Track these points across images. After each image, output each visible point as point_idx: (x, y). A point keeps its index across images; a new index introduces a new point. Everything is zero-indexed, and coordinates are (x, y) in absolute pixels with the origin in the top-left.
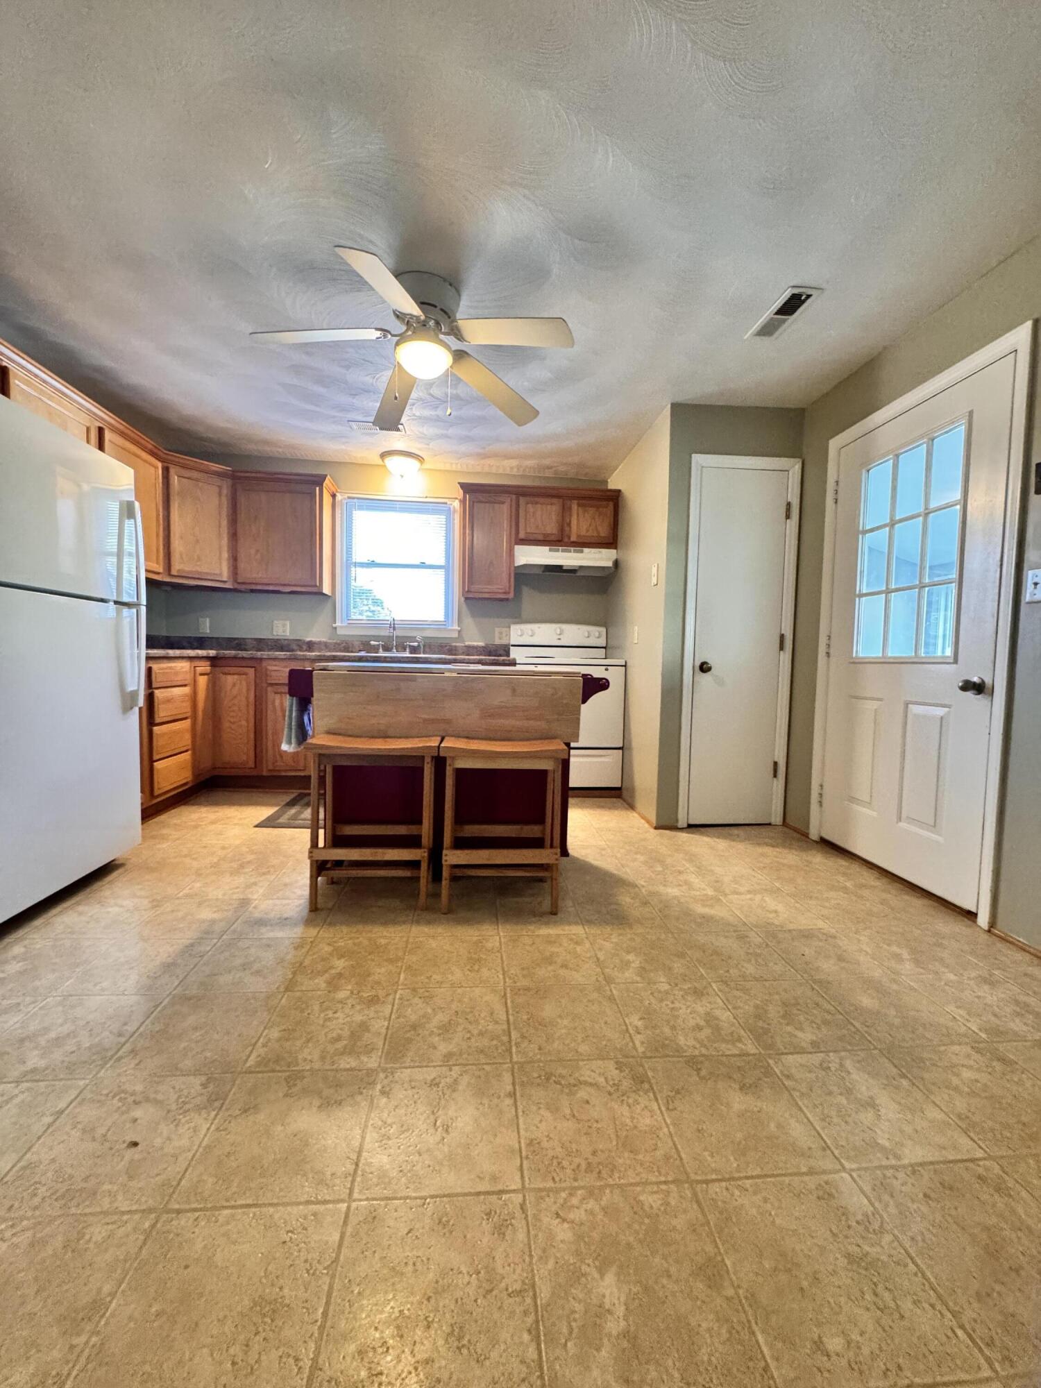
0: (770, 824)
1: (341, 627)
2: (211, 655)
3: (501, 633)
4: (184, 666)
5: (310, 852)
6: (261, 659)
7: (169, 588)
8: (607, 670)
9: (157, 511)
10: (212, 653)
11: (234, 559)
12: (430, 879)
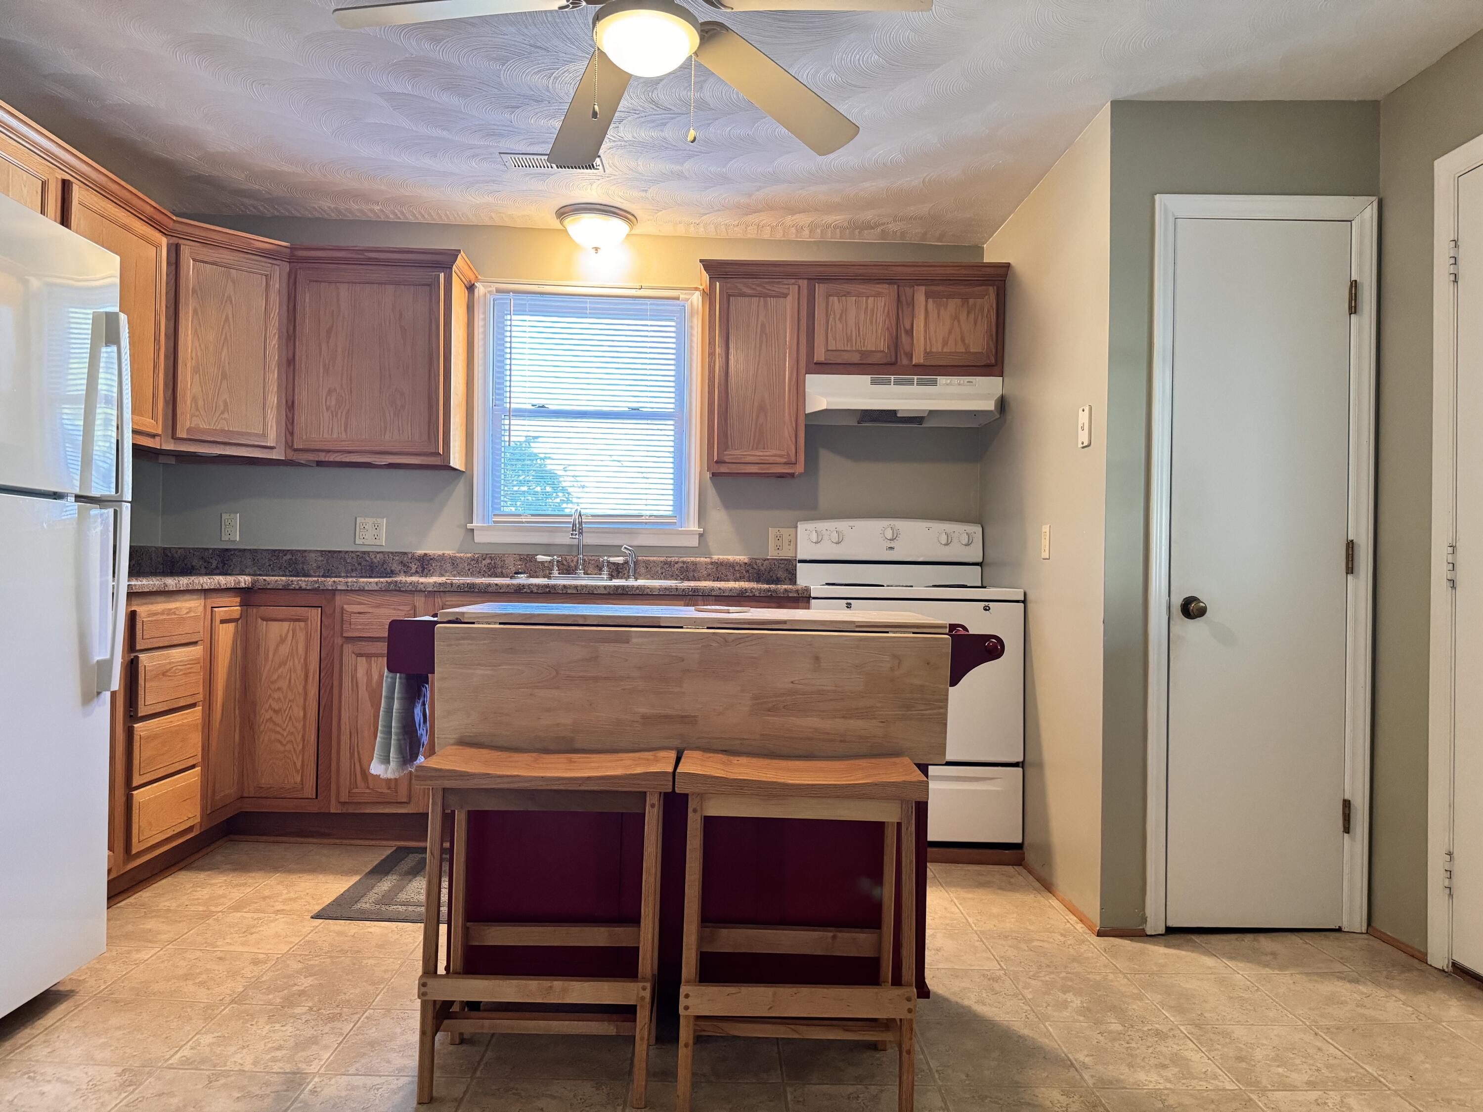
0: (1339, 930)
1: (482, 529)
2: (243, 585)
3: (779, 538)
4: (193, 606)
5: (423, 985)
6: (334, 591)
7: (172, 461)
8: (986, 609)
9: (157, 324)
10: (245, 580)
11: (290, 406)
12: (653, 1040)
